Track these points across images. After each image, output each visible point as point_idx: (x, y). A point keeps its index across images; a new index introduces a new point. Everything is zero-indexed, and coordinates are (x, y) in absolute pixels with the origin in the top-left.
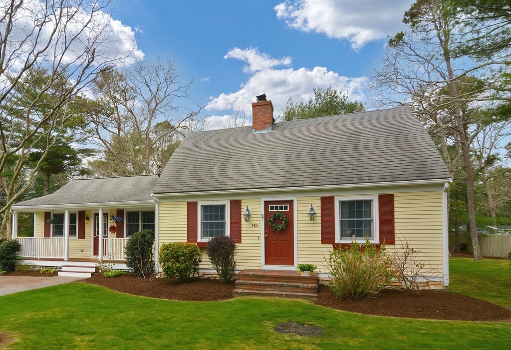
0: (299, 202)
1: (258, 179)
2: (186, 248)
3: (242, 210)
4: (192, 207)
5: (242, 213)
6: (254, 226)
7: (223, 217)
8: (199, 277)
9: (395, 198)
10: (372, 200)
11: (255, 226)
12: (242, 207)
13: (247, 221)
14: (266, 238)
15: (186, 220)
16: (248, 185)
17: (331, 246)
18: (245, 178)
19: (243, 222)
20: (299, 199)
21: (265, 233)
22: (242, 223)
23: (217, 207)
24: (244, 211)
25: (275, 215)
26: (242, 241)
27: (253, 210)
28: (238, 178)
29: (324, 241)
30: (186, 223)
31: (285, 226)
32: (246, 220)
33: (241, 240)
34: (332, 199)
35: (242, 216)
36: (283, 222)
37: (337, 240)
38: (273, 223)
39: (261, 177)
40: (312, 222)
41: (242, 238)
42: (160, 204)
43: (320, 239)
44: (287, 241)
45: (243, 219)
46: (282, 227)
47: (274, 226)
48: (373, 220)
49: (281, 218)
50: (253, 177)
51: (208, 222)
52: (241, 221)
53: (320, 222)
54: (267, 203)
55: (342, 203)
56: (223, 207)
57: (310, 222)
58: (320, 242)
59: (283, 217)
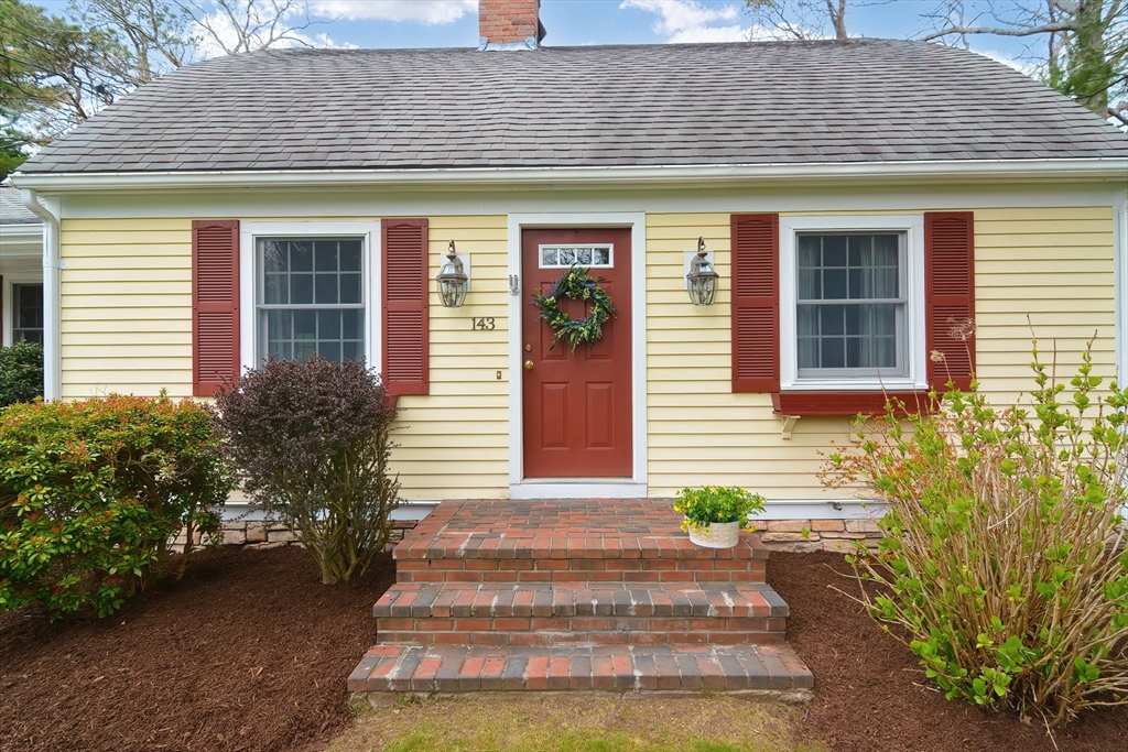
0: (653, 233)
1: (499, 139)
2: (84, 434)
3: (433, 261)
4: (214, 245)
5: (434, 274)
6: (483, 325)
7: (353, 290)
8: (247, 542)
9: (978, 228)
10: (904, 232)
11: (484, 328)
12: (433, 248)
13: (452, 304)
14: (527, 374)
15: (188, 301)
16: (453, 155)
17: (766, 400)
18: (447, 135)
19: (437, 309)
20: (653, 220)
21: (525, 355)
22: (434, 312)
23: (326, 245)
24: (439, 264)
25: (564, 283)
26: (434, 389)
27: (477, 260)
28: (416, 135)
29: (741, 385)
30: (189, 313)
31: (603, 326)
32: (450, 301)
33: (426, 382)
34: (768, 224)
35: (434, 286)
36: (596, 310)
37: (790, 380)
38: (556, 311)
39: (507, 133)
40: (702, 310)
41: (434, 376)
42: (67, 226)
43: (728, 374)
44: (606, 386)
45: (435, 299)
46: (591, 331)
47: (561, 327)
48: (902, 305)
49: (586, 295)
50: (478, 134)
51: (289, 311)
52: (427, 306)
53: (727, 309)
54: (531, 235)
55: (806, 240)
56: (353, 246)
57: (691, 310)
58: (728, 387)
59: (592, 291)
